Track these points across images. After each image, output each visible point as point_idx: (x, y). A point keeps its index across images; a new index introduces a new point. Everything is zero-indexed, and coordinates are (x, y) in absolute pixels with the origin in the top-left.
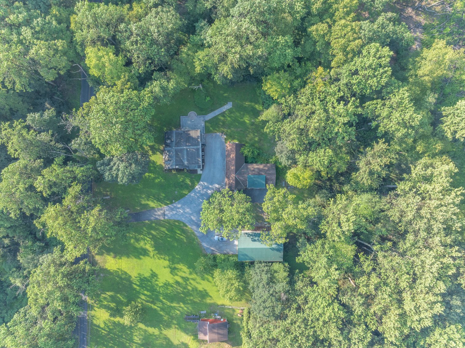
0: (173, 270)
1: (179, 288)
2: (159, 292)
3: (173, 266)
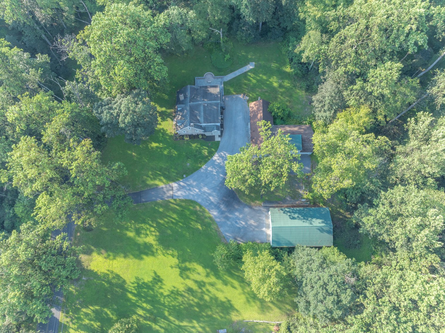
0: (184, 271)
1: (191, 298)
2: (163, 305)
3: (183, 265)
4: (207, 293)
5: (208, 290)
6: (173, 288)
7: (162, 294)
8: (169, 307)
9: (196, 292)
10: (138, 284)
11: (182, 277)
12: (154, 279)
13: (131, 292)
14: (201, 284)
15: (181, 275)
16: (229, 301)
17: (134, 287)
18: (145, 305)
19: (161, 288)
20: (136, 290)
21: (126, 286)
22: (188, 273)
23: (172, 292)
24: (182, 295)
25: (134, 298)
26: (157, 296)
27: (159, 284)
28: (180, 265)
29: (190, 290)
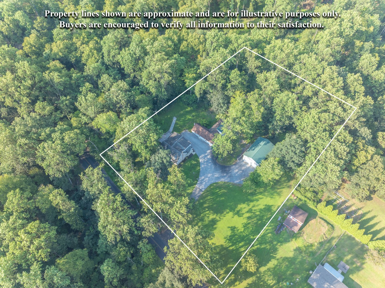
0: (239, 214)
1: (253, 220)
2: (247, 235)
3: (236, 211)
4: (255, 211)
5: (255, 210)
6: (242, 225)
7: (241, 232)
8: (250, 234)
9: (252, 215)
10: (228, 239)
11: (240, 216)
12: (232, 230)
13: (230, 247)
14: (250, 211)
15: (239, 216)
16: (266, 205)
17: (228, 243)
18: (241, 244)
19: (238, 230)
20: (230, 243)
21: (224, 246)
22: (240, 212)
23: (244, 227)
24: (249, 224)
25: (233, 247)
26: (241, 235)
27: (235, 229)
28: (234, 213)
29: (249, 218)
